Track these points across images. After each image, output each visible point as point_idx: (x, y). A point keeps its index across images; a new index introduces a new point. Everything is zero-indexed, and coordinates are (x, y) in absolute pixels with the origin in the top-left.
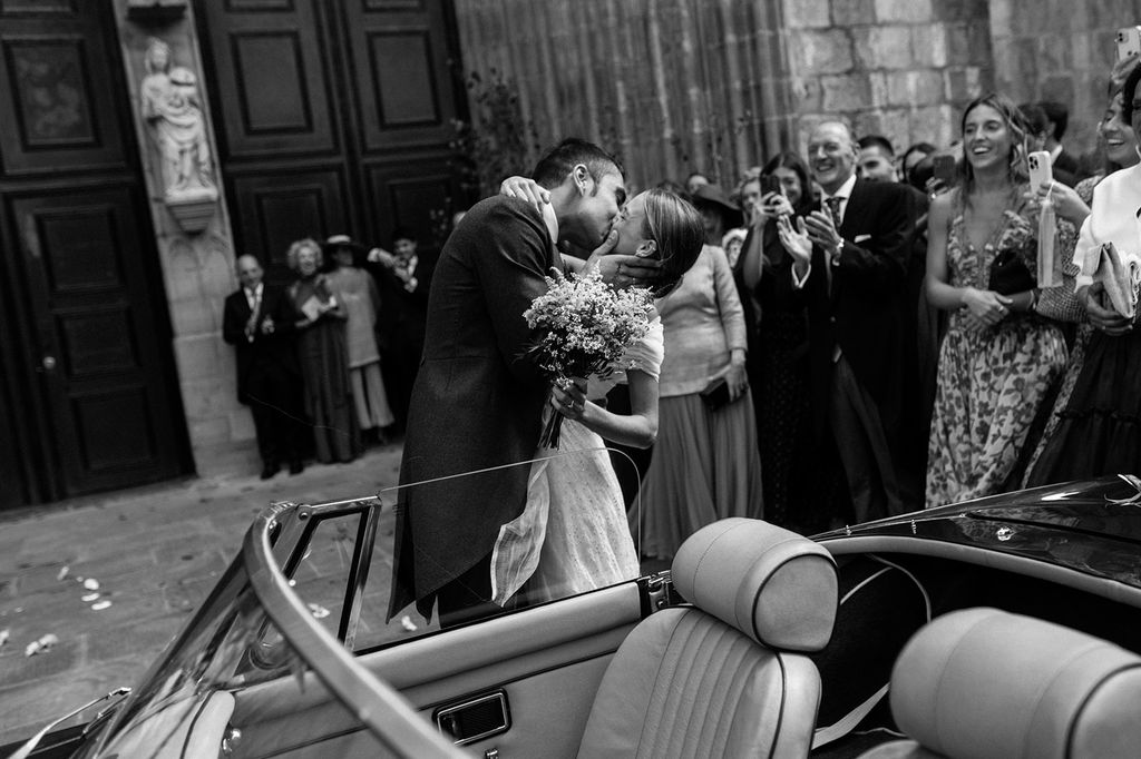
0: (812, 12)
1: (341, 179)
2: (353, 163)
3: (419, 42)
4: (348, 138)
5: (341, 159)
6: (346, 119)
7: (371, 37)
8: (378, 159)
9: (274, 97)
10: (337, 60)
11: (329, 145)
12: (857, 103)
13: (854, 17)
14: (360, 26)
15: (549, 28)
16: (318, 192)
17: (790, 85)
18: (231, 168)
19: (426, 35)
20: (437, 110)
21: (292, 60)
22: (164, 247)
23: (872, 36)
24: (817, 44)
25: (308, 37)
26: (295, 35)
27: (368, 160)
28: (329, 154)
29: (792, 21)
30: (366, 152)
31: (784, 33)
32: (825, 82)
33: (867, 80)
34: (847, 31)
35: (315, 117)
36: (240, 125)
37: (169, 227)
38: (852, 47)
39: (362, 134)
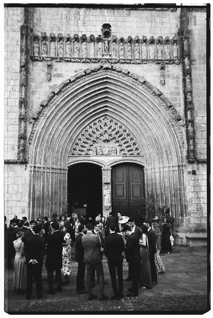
0: (191, 190)
1: (127, 203)
2: (129, 201)
3: (140, 186)
4: (128, 198)
5: (127, 201)
6: (128, 196)
7: (133, 185)
8: (132, 201)
9: (120, 192)
10: (128, 188)
11: (126, 199)
12: (198, 202)
13: (198, 190)
14: (132, 184)
15: (156, 187)
16: (124, 205)
17: (187, 199)
18: (113, 201)
19: (140, 185)
20: (141, 195)
21: (122, 188)
22: (103, 210)
23: (201, 193)
24: (191, 194)
25: (125, 185)
26: (123, 185)
27: (131, 201)
28: (126, 200)
29: (187, 190)
30: (130, 200)
31: (186, 192)
32: (193, 199)
33: (200, 199)
34: (197, 192)
35: (124, 195)
36: (115, 195)
37: (104, 208)
38: (197, 194)
39: (130, 198)
